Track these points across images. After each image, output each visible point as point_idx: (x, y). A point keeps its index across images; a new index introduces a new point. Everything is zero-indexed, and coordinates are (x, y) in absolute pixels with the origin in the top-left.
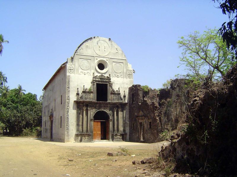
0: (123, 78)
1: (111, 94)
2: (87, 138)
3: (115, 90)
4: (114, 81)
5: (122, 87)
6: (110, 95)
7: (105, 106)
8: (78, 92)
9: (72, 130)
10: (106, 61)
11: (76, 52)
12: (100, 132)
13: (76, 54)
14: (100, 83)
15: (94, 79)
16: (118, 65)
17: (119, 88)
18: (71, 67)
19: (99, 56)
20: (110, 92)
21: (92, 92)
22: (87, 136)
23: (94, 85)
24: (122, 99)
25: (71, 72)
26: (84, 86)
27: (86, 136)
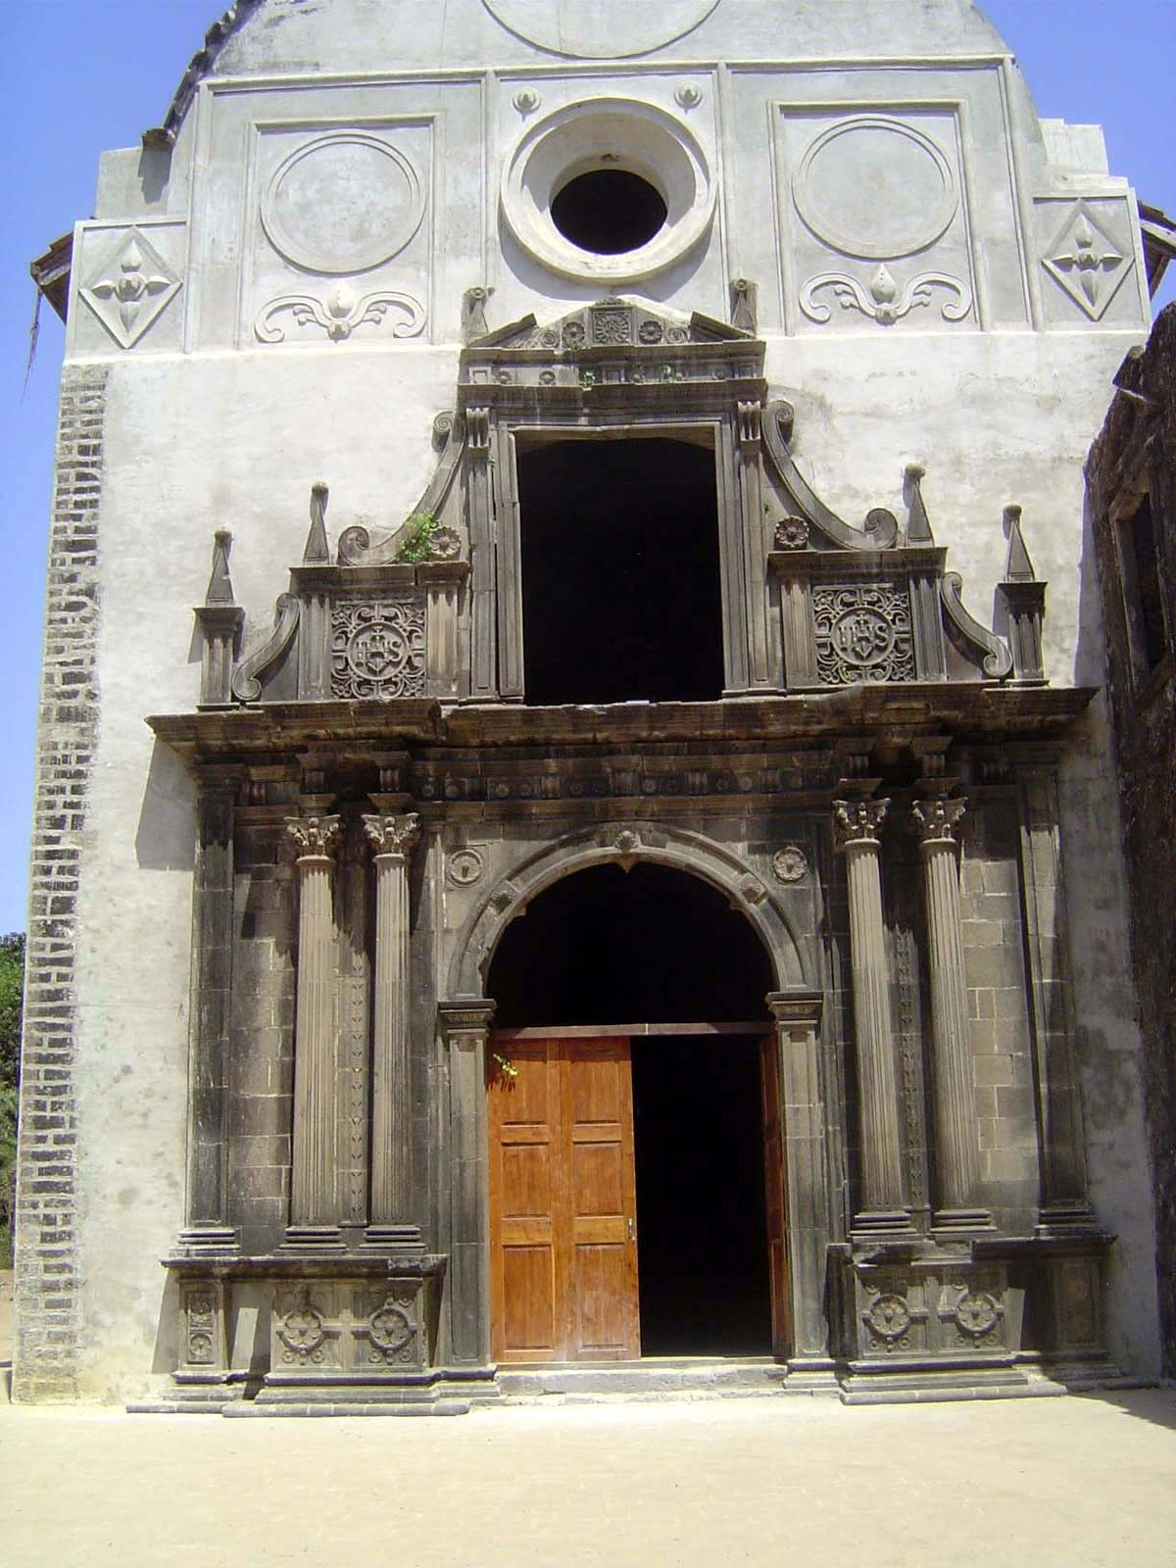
0: (967, 331)
1: (781, 571)
2: (345, 1323)
3: (851, 513)
4: (823, 376)
5: (958, 462)
6: (762, 593)
7: (672, 785)
8: (220, 585)
9: (127, 1197)
10: (678, 114)
11: (202, 63)
12: (622, 1227)
13: (203, 83)
14: (582, 425)
15: (483, 377)
16: (876, 144)
17: (914, 476)
18: (134, 255)
19: (558, 64)
20: (761, 549)
21: (451, 578)
22: (345, 1288)
23: (475, 461)
24: (975, 653)
25: (127, 322)
26: (320, 494)
27: (323, 1289)
